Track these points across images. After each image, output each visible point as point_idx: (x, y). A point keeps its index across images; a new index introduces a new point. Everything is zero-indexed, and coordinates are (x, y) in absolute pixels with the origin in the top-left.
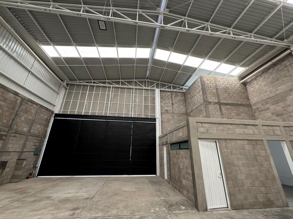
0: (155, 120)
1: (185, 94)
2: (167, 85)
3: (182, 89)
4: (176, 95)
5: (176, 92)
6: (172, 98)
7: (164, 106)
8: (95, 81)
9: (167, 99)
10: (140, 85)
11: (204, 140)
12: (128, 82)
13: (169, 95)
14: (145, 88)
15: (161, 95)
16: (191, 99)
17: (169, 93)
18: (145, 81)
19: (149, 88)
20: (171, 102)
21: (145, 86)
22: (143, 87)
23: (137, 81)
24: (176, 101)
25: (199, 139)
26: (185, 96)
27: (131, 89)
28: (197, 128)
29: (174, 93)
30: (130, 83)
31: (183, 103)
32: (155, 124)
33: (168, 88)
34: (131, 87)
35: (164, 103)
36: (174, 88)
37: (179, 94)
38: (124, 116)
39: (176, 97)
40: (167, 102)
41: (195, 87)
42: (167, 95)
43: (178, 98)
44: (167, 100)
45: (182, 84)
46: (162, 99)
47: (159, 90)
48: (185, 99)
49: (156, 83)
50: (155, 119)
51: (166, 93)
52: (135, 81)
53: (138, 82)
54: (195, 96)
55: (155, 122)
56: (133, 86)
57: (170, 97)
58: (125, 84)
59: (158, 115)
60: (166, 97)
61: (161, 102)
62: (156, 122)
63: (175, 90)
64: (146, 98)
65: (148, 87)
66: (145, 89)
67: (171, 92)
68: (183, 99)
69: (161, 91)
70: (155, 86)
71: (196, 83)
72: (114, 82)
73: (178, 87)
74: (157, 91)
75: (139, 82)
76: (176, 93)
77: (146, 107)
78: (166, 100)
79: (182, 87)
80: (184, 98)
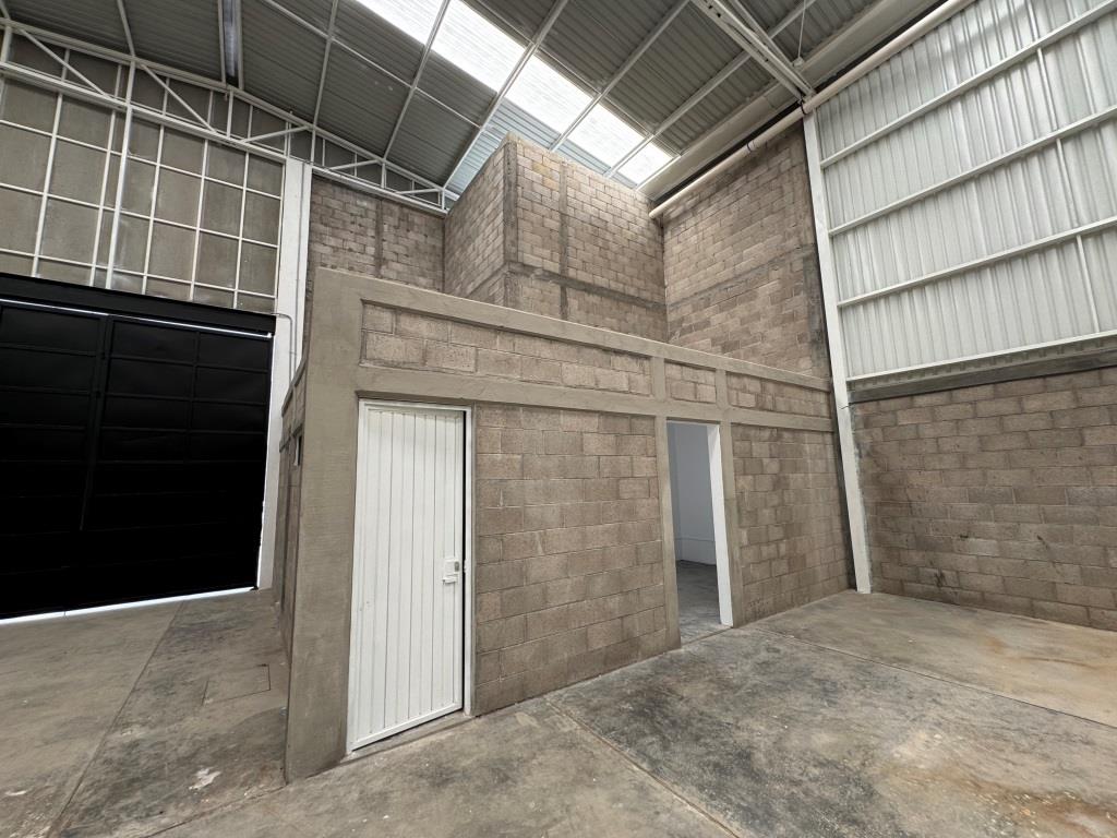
0: (268, 322)
1: (447, 224)
2: (361, 159)
3: (434, 197)
4: (400, 219)
5: (402, 205)
6: (378, 231)
7: (330, 263)
9: (354, 228)
10: (175, 108)
11: (399, 404)
12: (77, 58)
13: (367, 210)
14: (213, 132)
15: (318, 199)
16: (464, 250)
17: (365, 204)
18: (219, 95)
19: (243, 142)
20: (371, 250)
21: (219, 124)
22: (207, 125)
23: (164, 79)
24: (400, 249)
25: (361, 395)
26: (447, 231)
27: (105, 110)
28: (365, 333)
29: (396, 209)
30: (104, 72)
31: (430, 265)
32: (270, 342)
33: (362, 172)
34: (105, 96)
35: (335, 249)
36: (397, 181)
37: (417, 219)
39: (402, 232)
40: (353, 246)
42: (354, 210)
43: (411, 235)
44: (350, 237)
45: (437, 171)
46: (326, 225)
47: (309, 169)
48: (443, 249)
49: (294, 126)
50: (274, 318)
51: (349, 198)
52: (139, 72)
53: (166, 86)
54: (478, 236)
55: (269, 336)
56: (123, 95)
57: (369, 221)
58: (57, 70)
59: (288, 300)
60: (349, 219)
61: (314, 236)
62: (273, 334)
63: (398, 195)
64: (219, 199)
65: (239, 131)
66: (213, 143)
67: (379, 198)
68: (434, 247)
69: (316, 177)
70: (288, 145)
71: (489, 172)
73: (418, 186)
74: (297, 179)
75: (174, 83)
76: (406, 210)
77: (217, 252)
78: (344, 235)
79: (437, 188)
80: (439, 245)
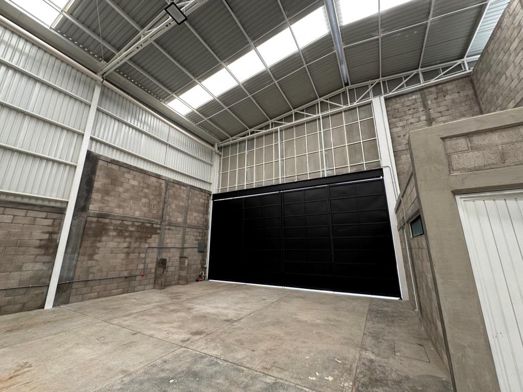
0: (380, 171)
1: (474, 77)
2: (405, 78)
3: (459, 67)
4: (437, 93)
5: (436, 85)
6: (425, 106)
7: (402, 135)
8: (252, 130)
9: (410, 112)
10: (333, 107)
11: (488, 194)
12: (307, 109)
13: (415, 99)
14: (345, 107)
16: (494, 83)
17: (414, 97)
18: (344, 93)
19: (355, 104)
20: (423, 118)
21: (346, 103)
22: (342, 106)
23: (327, 100)
24: (442, 109)
25: (456, 193)
26: (475, 82)
27: (315, 120)
28: (448, 156)
29: (433, 89)
30: (311, 109)
31: (467, 107)
32: (382, 180)
33: (408, 84)
34: (315, 116)
35: (403, 127)
36: (428, 75)
37: (449, 87)
38: (309, 179)
39: (440, 99)
40: (412, 120)
41: (502, 37)
42: (408, 103)
43: (448, 97)
44: (410, 117)
45: (457, 51)
46: (396, 118)
47: (382, 98)
48: (475, 94)
49: (372, 85)
50: (382, 169)
51: (405, 99)
52: (322, 102)
53: (328, 102)
54: (507, 68)
55: (381, 177)
56: (318, 113)
57: (419, 104)
58: (303, 116)
59: (386, 159)
60: (406, 109)
61: (392, 125)
62: (383, 176)
63: (433, 81)
64: (351, 129)
65: (352, 101)
66: (345, 111)
67: (421, 90)
68: (467, 96)
69: (386, 99)
70: (371, 94)
71: (506, 21)
72: (282, 119)
73: (444, 69)
74: (378, 105)
75: (330, 99)
76: (440, 87)
77: (354, 149)
78: (406, 118)
79: (459, 62)
80: (471, 92)
